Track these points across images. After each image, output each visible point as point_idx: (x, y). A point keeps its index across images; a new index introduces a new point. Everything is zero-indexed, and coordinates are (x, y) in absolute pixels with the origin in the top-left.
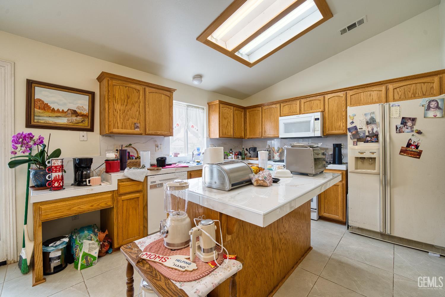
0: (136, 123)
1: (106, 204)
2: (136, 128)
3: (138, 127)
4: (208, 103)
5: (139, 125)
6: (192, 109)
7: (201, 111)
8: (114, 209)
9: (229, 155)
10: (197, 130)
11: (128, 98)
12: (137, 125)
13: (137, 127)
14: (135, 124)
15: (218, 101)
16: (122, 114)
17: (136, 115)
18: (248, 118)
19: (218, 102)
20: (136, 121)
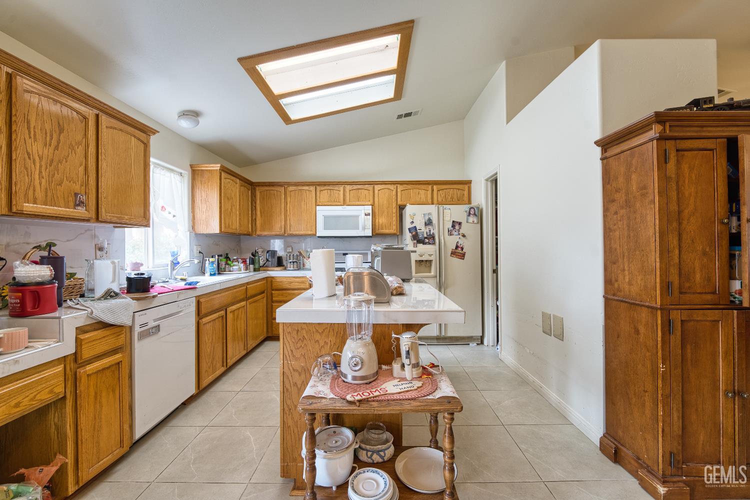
0: (78, 194)
1: (51, 392)
2: (78, 205)
3: (83, 203)
4: (191, 166)
5: (84, 198)
6: (163, 172)
7: (178, 178)
8: (68, 401)
9: (232, 265)
10: (174, 216)
11: (61, 131)
12: (80, 198)
13: (81, 203)
14: (76, 194)
15: (219, 165)
16: (46, 168)
17: (77, 174)
18: (258, 202)
19: (219, 168)
20: (77, 188)
